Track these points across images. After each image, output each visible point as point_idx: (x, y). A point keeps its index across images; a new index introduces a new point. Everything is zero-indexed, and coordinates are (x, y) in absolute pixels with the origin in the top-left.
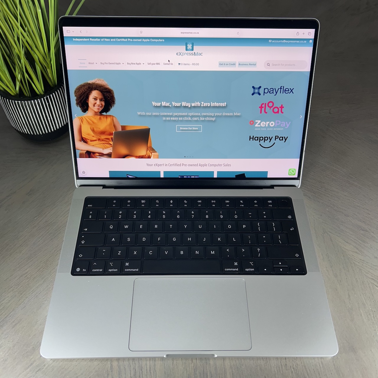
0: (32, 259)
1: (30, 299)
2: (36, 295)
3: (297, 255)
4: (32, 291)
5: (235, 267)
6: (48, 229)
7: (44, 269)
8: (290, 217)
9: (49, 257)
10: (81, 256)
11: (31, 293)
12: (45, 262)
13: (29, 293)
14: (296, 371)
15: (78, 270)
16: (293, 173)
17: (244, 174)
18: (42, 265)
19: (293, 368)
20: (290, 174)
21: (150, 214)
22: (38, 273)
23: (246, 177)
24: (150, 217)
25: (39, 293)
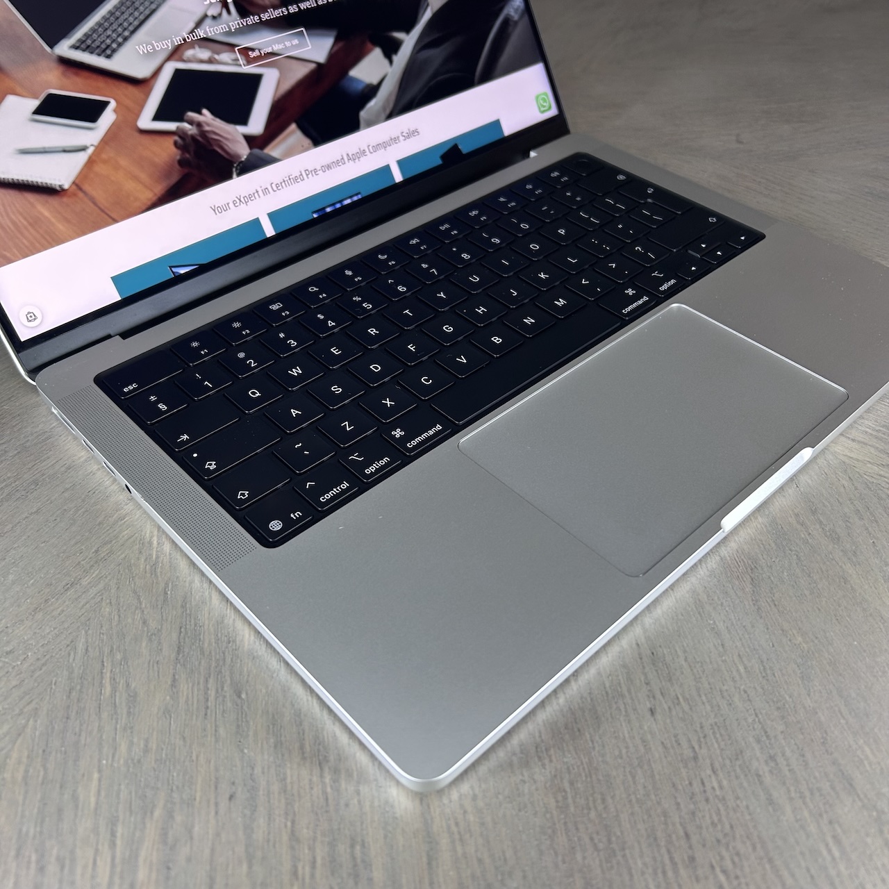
14: (735, 883)
19: (724, 872)
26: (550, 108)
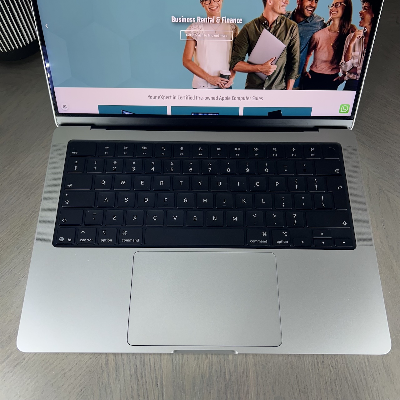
0: (3, 223)
1: (3, 274)
2: (11, 270)
3: (345, 223)
4: (5, 265)
5: (264, 238)
6: (23, 183)
7: (19, 236)
8: (338, 171)
9: (26, 221)
10: (64, 220)
11: (5, 267)
12: (20, 227)
13: (2, 267)
14: (335, 370)
15: (62, 239)
16: (345, 110)
17: (280, 111)
18: (16, 230)
19: (332, 366)
20: (341, 112)
21: (153, 166)
22: (11, 240)
23: (282, 115)
24: (153, 170)
25: (14, 268)
26: (347, 112)
